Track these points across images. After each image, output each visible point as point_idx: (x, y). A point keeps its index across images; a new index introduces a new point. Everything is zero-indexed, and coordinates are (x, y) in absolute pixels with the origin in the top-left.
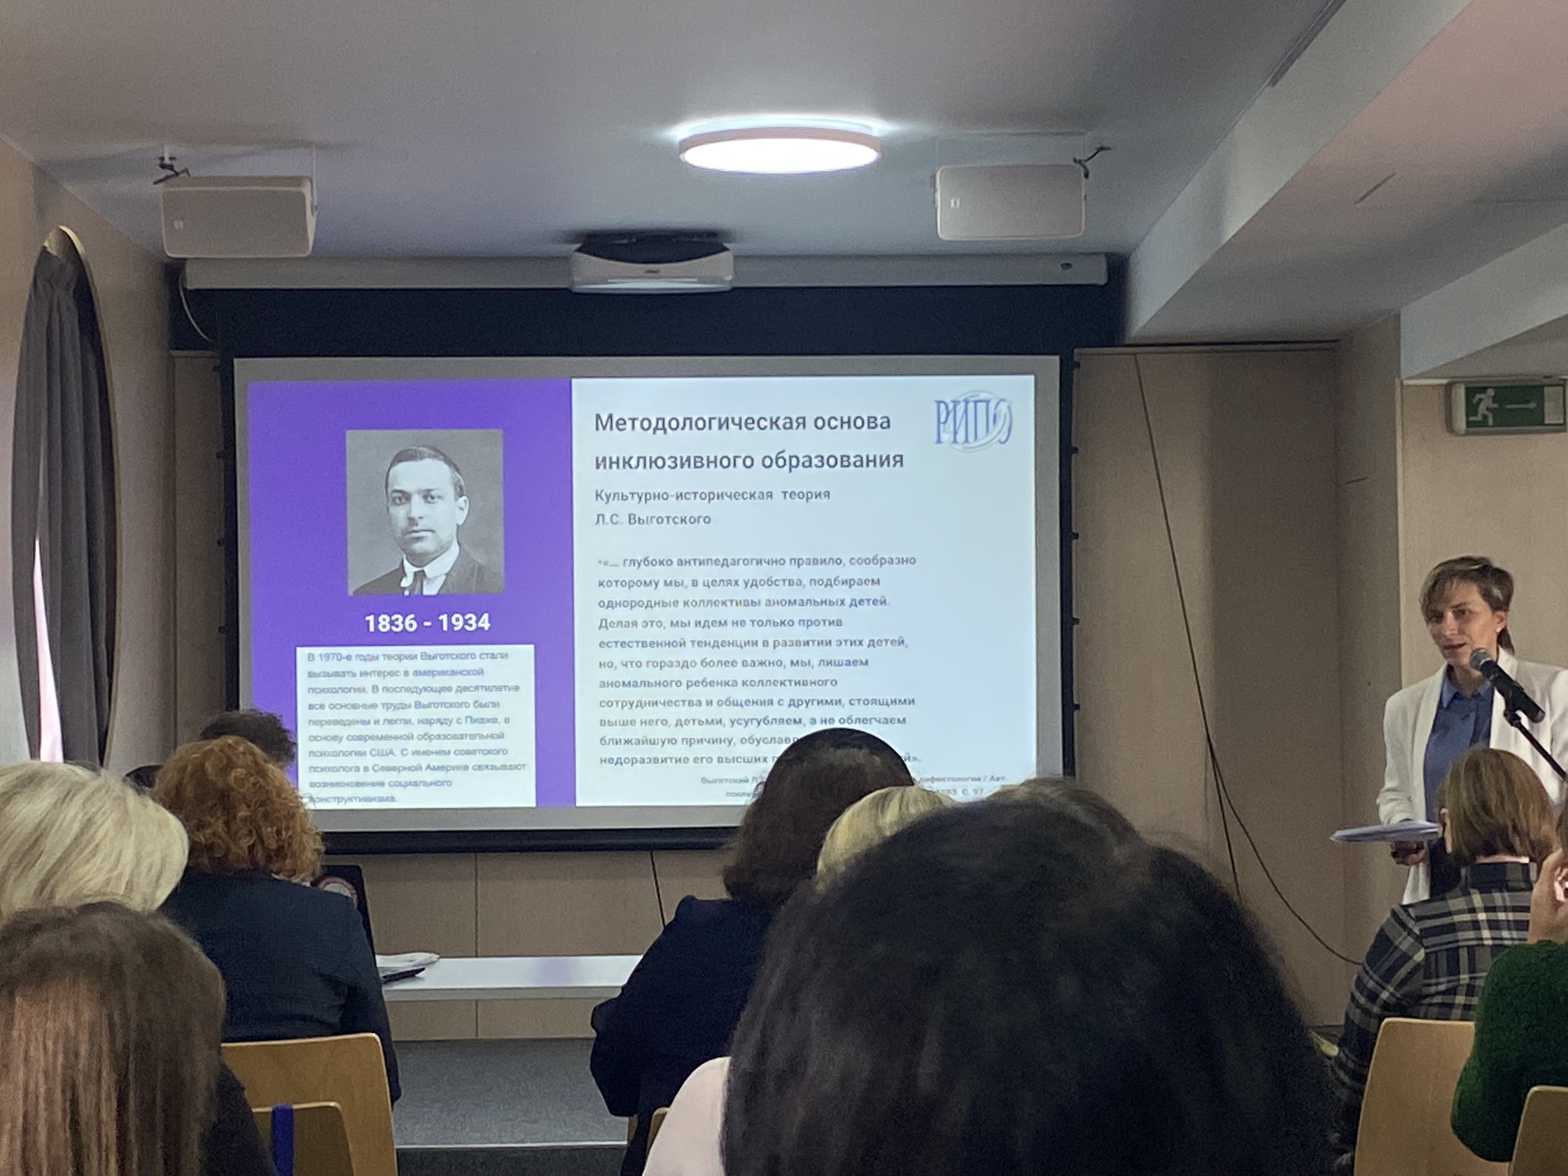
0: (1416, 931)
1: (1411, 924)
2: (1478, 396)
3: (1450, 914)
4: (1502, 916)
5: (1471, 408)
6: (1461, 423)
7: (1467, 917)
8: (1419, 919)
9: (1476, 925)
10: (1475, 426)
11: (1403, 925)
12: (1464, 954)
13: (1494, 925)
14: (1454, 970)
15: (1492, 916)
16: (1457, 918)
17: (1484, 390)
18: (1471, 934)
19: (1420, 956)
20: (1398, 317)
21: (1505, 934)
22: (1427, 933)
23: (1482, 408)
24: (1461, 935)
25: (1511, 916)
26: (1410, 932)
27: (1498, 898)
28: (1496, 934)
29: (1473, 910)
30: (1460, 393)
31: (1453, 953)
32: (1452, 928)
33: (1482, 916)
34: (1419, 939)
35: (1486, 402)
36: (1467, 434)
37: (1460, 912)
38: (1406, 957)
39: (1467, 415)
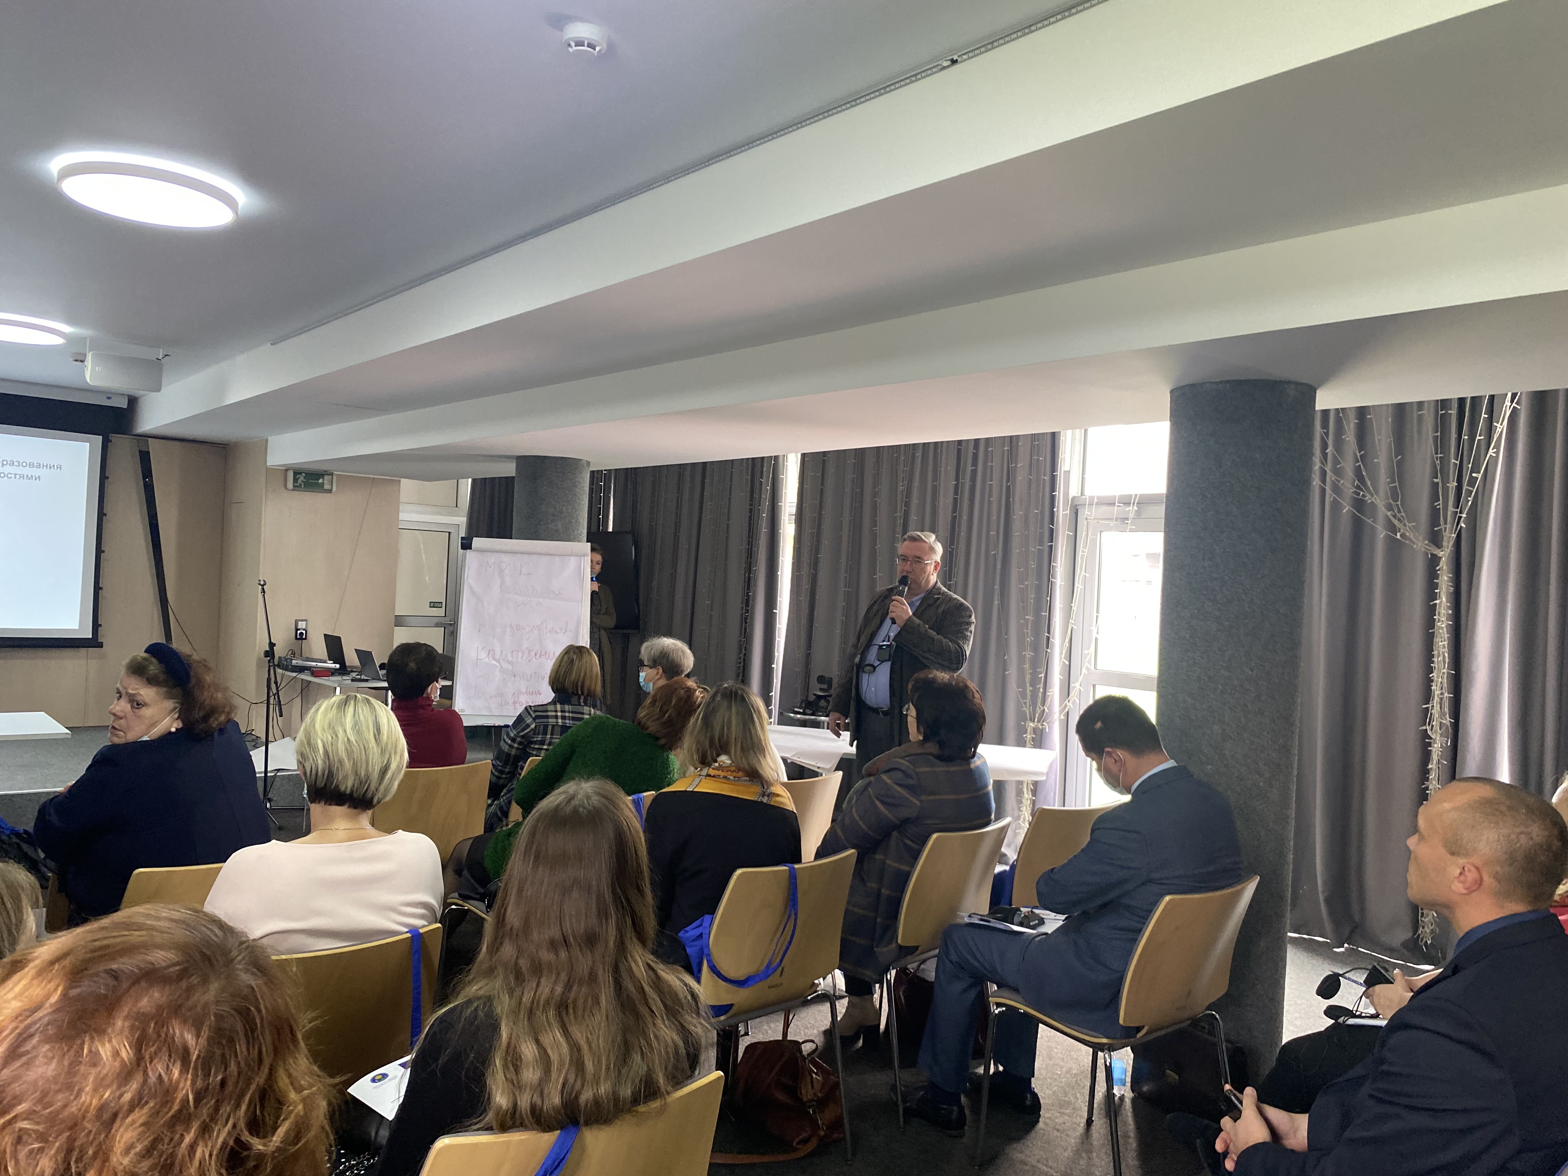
0: (533, 716)
1: (532, 713)
2: (298, 476)
3: (547, 711)
4: (567, 714)
5: (295, 480)
6: (290, 485)
7: (554, 714)
8: (535, 711)
9: (556, 717)
10: (296, 487)
11: (529, 714)
12: (550, 728)
13: (563, 718)
14: (545, 733)
15: (563, 714)
16: (550, 714)
17: (300, 473)
18: (554, 720)
19: (533, 726)
20: (267, 441)
21: (567, 721)
22: (537, 717)
23: (299, 481)
24: (550, 720)
25: (571, 715)
26: (531, 716)
27: (567, 707)
28: (564, 721)
29: (556, 711)
30: (291, 475)
31: (546, 727)
32: (547, 717)
33: (559, 714)
34: (534, 719)
35: (301, 478)
36: (293, 490)
37: (552, 711)
38: (528, 726)
39: (294, 483)
